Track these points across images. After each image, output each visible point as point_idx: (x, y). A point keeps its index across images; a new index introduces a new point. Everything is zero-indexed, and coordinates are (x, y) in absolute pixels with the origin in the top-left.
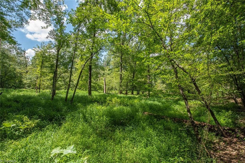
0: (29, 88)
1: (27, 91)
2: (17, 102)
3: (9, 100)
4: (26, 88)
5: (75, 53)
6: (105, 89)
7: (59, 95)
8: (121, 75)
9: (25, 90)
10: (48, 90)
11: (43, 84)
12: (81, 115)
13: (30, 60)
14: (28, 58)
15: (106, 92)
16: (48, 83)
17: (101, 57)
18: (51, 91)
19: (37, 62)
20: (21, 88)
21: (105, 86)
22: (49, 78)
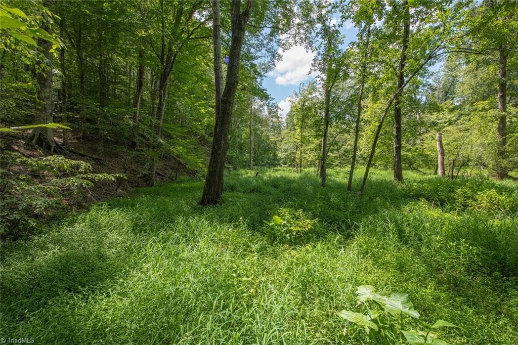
0: (285, 166)
1: (284, 171)
2: (276, 187)
3: (266, 183)
4: (281, 166)
5: (363, 86)
6: (443, 164)
7: (333, 178)
8: (503, 119)
9: (279, 168)
10: (312, 169)
11: (305, 158)
12: (391, 226)
13: (284, 120)
14: (282, 116)
15: (444, 173)
16: (312, 155)
17: (428, 80)
18: (318, 170)
19: (295, 121)
20: (275, 166)
21: (439, 156)
22: (312, 146)
